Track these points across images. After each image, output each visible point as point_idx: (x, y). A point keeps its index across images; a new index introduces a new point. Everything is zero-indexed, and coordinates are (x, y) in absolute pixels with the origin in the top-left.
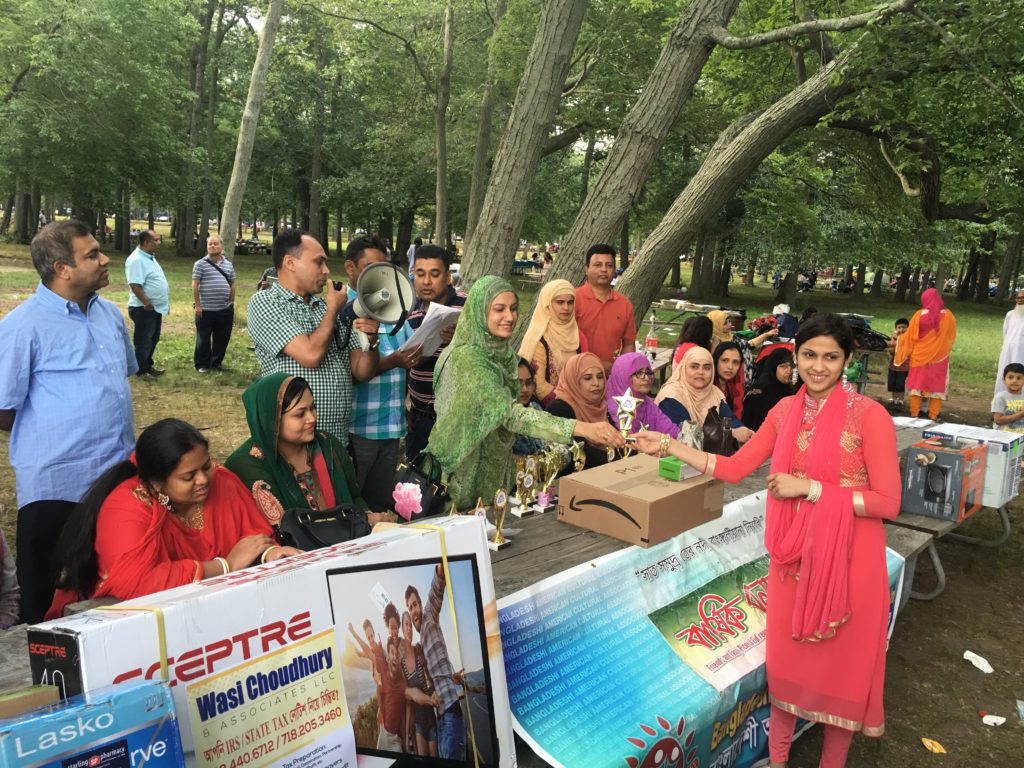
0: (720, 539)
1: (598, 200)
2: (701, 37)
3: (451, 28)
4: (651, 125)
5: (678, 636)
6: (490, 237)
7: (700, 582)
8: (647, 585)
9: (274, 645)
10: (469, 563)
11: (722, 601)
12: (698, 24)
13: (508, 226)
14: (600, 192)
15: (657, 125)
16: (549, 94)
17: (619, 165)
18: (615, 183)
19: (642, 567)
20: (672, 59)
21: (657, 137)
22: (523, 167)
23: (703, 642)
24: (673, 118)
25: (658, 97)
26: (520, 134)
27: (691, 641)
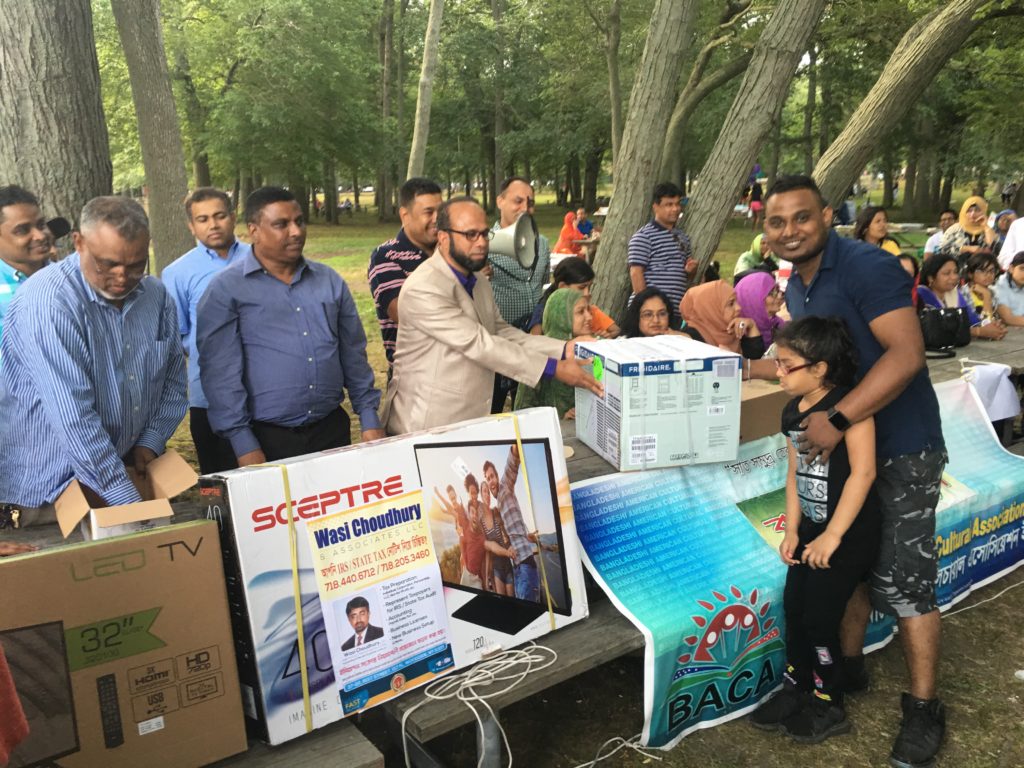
1: (736, 123)
4: (787, 39)
5: (765, 524)
6: (630, 171)
8: (738, 478)
9: (372, 498)
10: (542, 445)
13: (646, 159)
14: (737, 115)
16: (682, 21)
17: (755, 84)
18: (751, 103)
21: (793, 50)
22: (659, 99)
24: (810, 29)
25: (792, 9)
26: (654, 66)
27: (779, 528)
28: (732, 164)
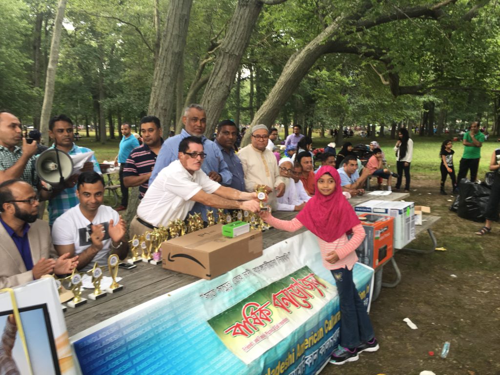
0: (260, 268)
1: (210, 90)
3: (158, 19)
4: (233, 48)
5: (226, 332)
7: (246, 296)
8: (208, 302)
10: (40, 311)
11: (258, 306)
13: (164, 108)
14: (211, 86)
15: (236, 49)
17: (219, 71)
18: (218, 80)
19: (204, 292)
20: (240, 13)
21: (237, 54)
22: (169, 76)
23: (243, 333)
24: (245, 44)
25: (235, 33)
26: (166, 58)
27: (235, 334)
28: (209, 112)
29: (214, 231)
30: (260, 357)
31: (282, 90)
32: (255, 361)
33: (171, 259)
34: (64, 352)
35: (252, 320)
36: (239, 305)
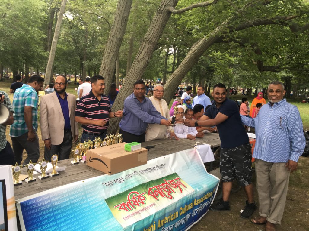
0: (144, 172)
1: (136, 62)
2: (166, 10)
4: (152, 38)
5: (115, 207)
6: (103, 73)
7: (131, 187)
8: (107, 188)
11: (138, 194)
12: (165, 6)
13: (109, 70)
14: (137, 59)
15: (153, 38)
16: (121, 29)
17: (142, 51)
18: (141, 56)
19: (106, 182)
20: (158, 17)
21: (154, 42)
22: (113, 52)
23: (125, 209)
24: (159, 36)
25: (153, 29)
26: (112, 41)
27: (120, 208)
28: (135, 74)
29: (119, 147)
30: (133, 225)
31: (186, 63)
32: (129, 226)
33: (91, 160)
34: (11, 208)
35: (133, 202)
36: (126, 192)
